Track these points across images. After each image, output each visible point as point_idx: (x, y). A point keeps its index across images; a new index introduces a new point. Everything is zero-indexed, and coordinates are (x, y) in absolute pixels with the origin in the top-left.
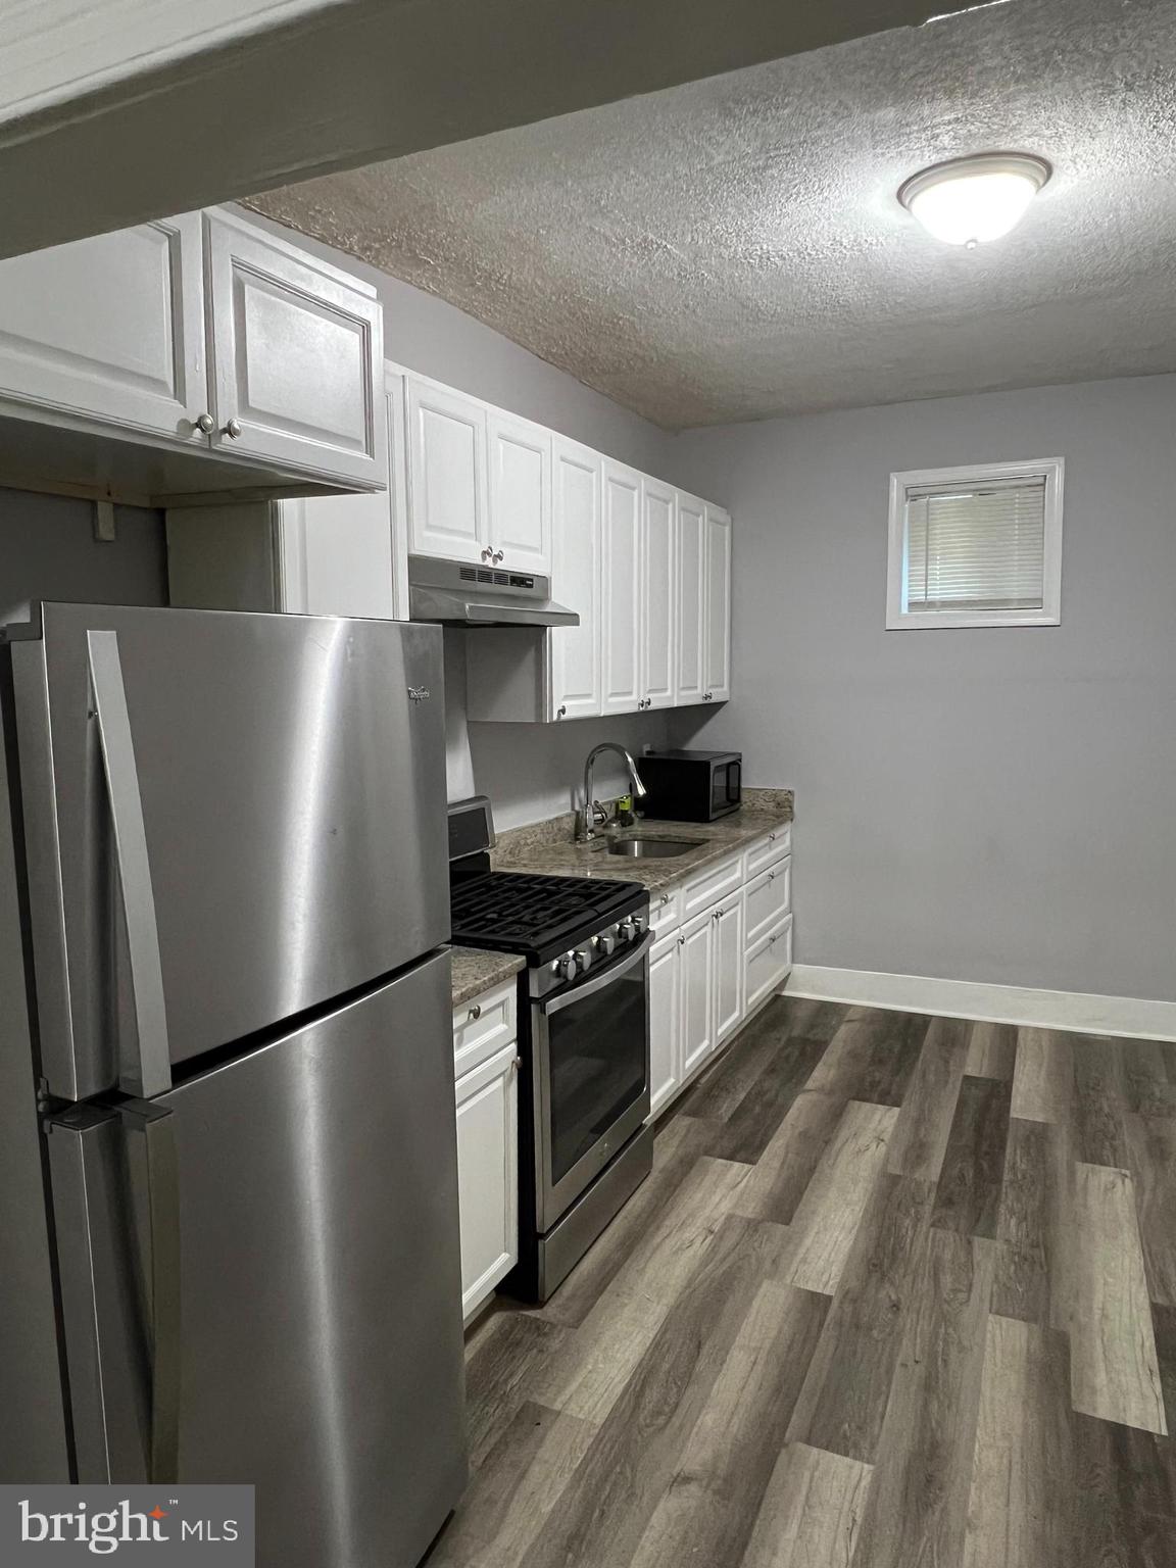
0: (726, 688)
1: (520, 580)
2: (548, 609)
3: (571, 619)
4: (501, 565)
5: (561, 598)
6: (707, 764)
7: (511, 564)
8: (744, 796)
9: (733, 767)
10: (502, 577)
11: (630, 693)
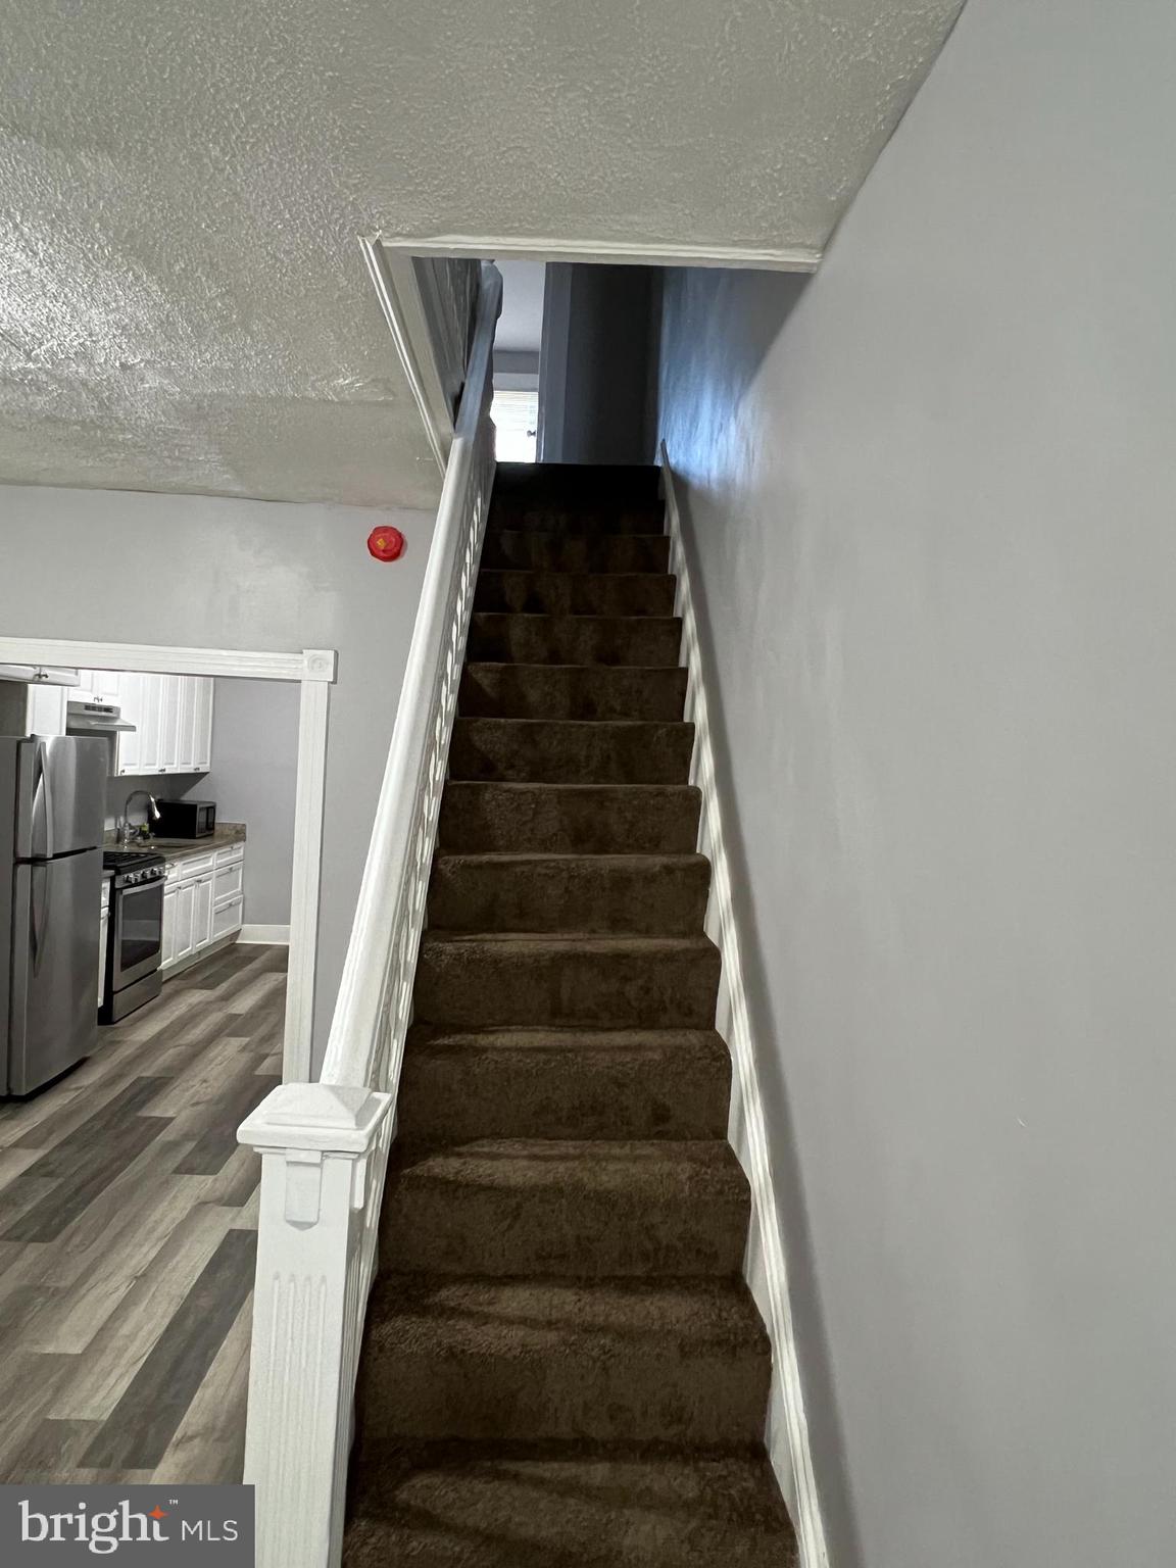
0: (208, 765)
1: (108, 709)
2: (118, 723)
3: (132, 728)
4: (101, 703)
5: (125, 718)
6: (195, 806)
7: (105, 703)
8: (217, 827)
9: (211, 810)
10: (101, 709)
11: (154, 764)
